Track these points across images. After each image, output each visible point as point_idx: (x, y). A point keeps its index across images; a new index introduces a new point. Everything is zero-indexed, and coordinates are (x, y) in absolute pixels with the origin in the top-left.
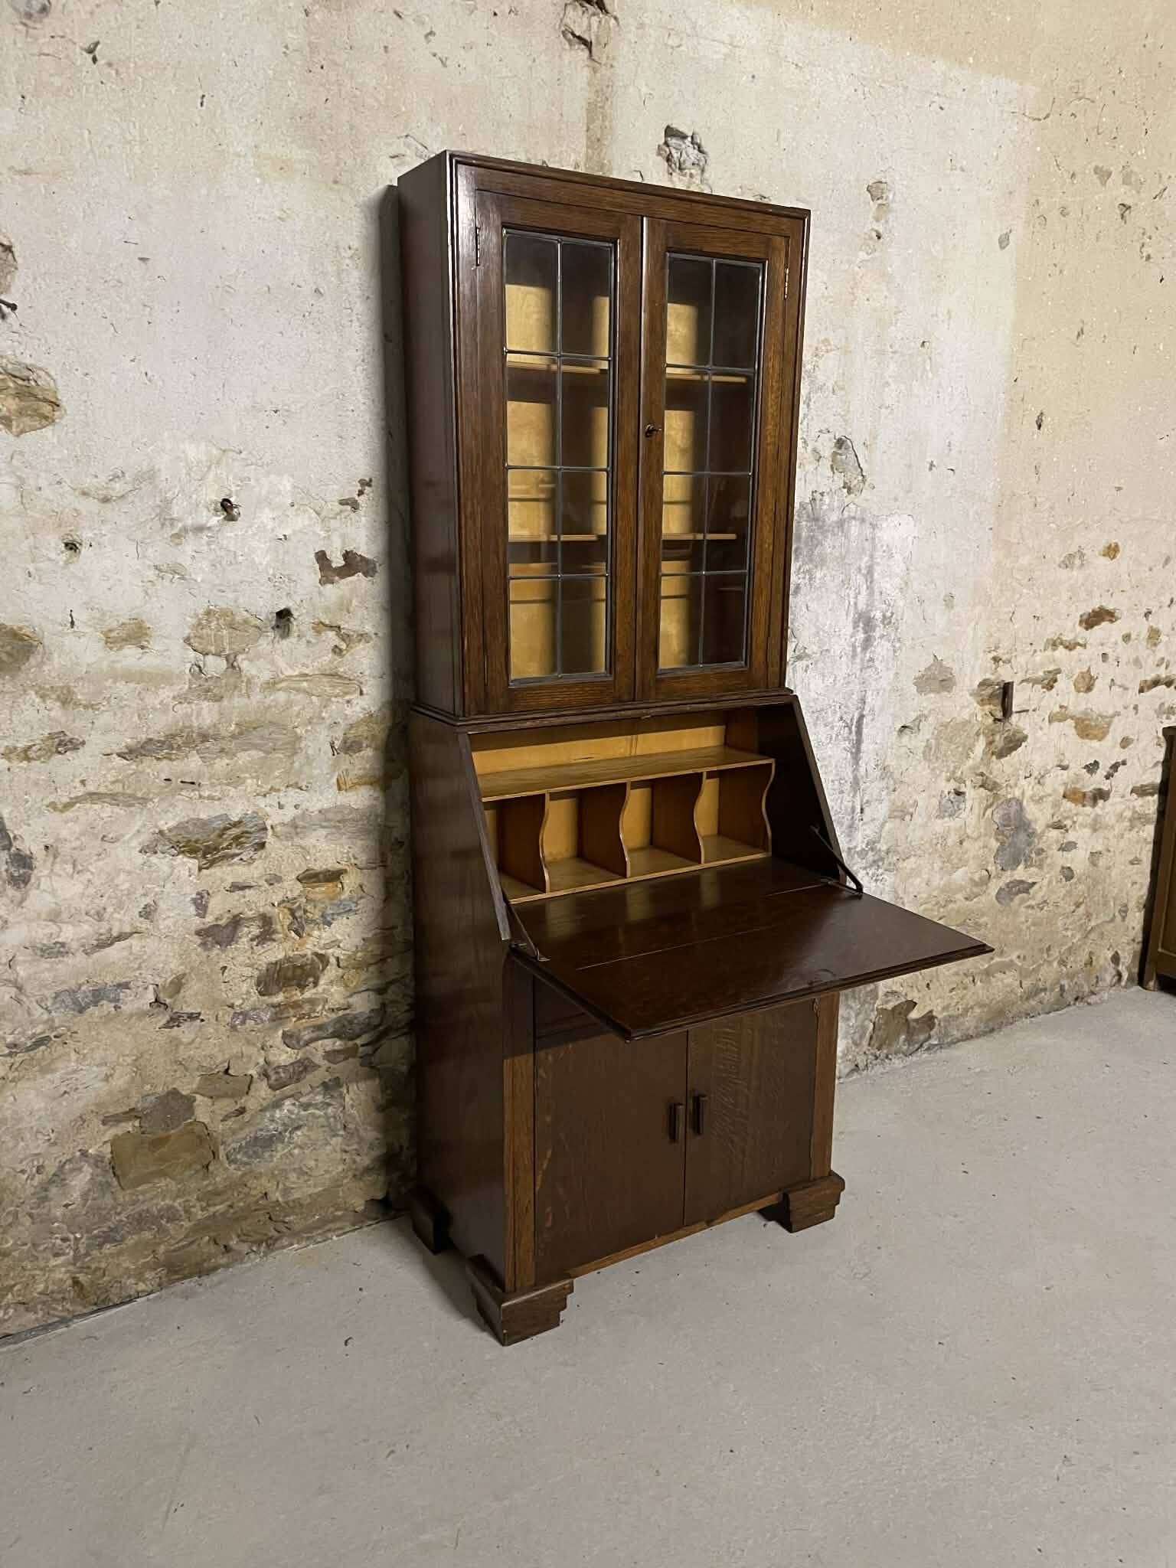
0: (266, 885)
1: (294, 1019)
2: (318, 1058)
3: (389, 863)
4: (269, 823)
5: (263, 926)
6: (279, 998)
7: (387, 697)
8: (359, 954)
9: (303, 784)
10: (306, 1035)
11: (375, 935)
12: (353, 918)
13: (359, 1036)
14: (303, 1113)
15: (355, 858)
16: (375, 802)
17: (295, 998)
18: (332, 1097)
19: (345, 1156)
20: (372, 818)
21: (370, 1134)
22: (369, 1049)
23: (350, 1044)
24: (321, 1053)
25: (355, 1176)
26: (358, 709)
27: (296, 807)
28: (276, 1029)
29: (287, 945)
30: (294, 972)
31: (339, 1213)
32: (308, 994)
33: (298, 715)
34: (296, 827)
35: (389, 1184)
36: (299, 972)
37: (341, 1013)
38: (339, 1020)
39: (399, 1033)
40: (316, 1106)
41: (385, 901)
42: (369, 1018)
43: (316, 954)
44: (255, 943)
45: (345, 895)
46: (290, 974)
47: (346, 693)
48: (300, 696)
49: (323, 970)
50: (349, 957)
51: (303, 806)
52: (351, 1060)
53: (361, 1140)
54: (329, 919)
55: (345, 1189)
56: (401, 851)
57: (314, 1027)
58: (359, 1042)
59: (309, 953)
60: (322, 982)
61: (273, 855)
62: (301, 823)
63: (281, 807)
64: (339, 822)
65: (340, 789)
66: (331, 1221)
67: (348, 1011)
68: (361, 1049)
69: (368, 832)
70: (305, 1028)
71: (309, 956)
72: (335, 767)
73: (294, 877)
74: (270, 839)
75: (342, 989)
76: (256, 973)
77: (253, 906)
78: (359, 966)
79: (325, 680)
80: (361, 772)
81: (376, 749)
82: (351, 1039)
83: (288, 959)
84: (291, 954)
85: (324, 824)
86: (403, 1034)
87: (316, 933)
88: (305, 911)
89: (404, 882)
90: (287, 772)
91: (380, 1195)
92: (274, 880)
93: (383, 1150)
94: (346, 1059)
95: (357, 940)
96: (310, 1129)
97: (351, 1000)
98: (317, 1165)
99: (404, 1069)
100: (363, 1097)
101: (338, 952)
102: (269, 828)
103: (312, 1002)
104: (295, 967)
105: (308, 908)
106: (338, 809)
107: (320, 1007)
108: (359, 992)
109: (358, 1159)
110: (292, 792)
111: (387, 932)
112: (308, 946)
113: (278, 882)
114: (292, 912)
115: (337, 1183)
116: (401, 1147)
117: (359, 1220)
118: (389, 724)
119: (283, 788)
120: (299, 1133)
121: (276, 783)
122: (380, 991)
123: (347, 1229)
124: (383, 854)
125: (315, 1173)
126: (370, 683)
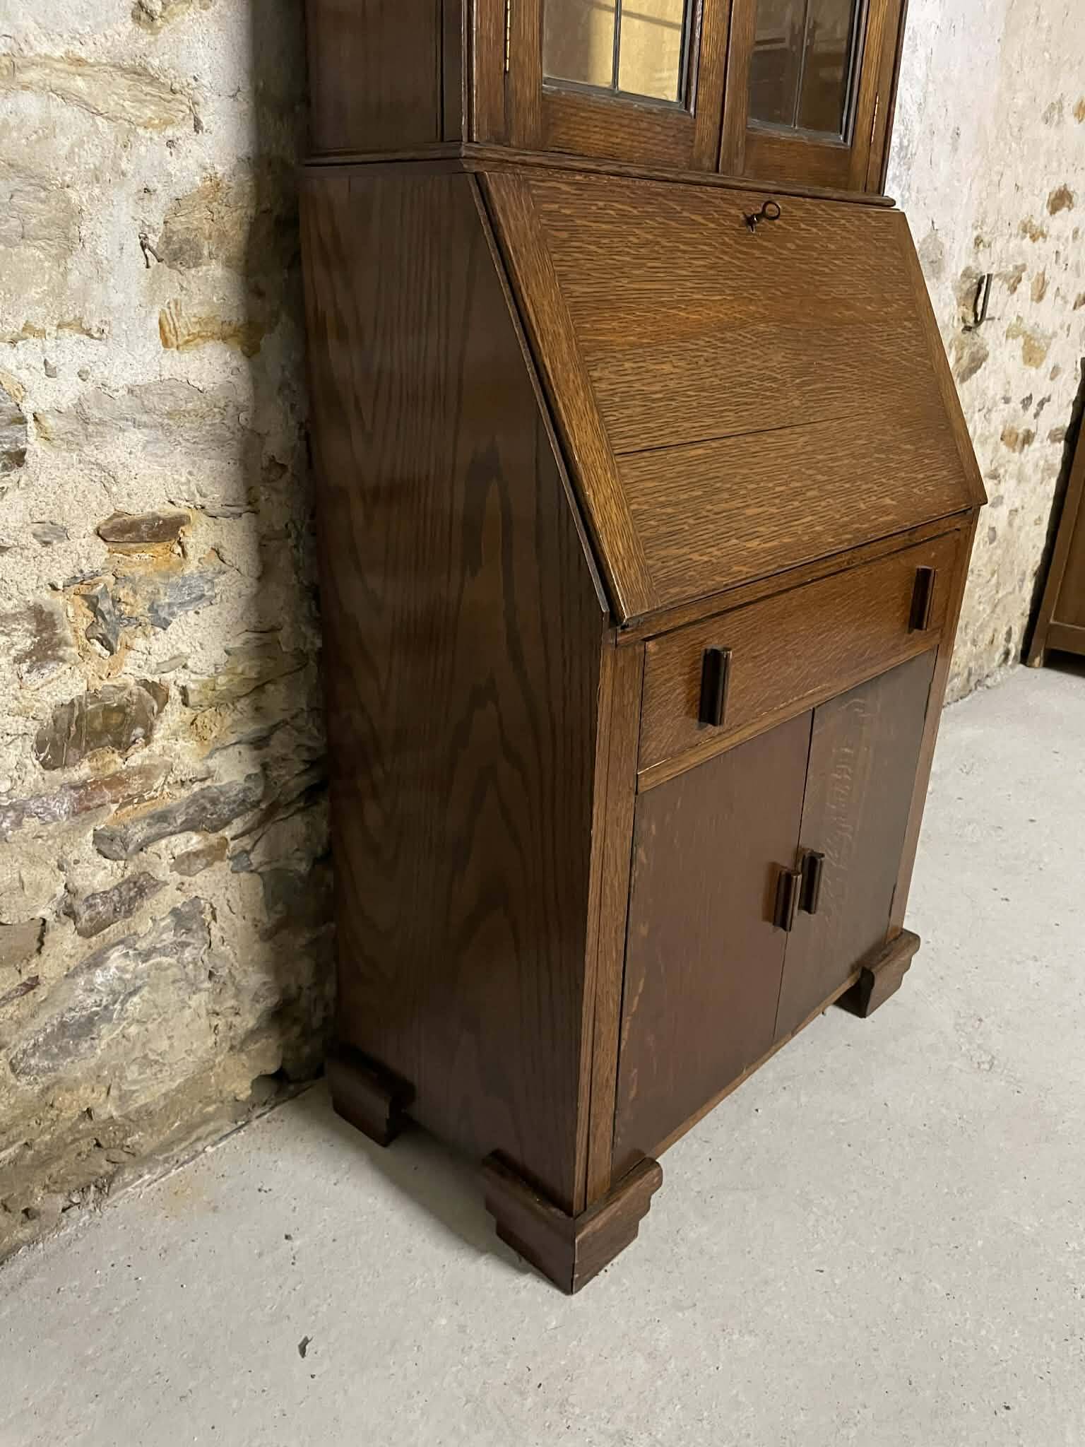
0: (38, 546)
1: (114, 807)
2: (163, 871)
3: (261, 505)
4: (28, 408)
5: (39, 632)
6: (83, 771)
7: (245, 149)
8: (222, 680)
9: (94, 324)
10: (138, 833)
11: (246, 642)
12: (207, 612)
13: (227, 823)
14: (142, 966)
15: (203, 495)
16: (232, 378)
17: (112, 769)
18: (189, 930)
19: (215, 1021)
20: (231, 410)
21: (254, 979)
22: (246, 842)
23: (213, 838)
24: (167, 860)
25: (232, 1048)
26: (191, 163)
27: (82, 375)
28: (77, 829)
29: (89, 668)
30: (105, 718)
31: (211, 1109)
32: (137, 757)
33: (69, 157)
34: (86, 421)
35: (286, 1047)
36: (116, 719)
37: (196, 787)
38: (194, 800)
39: (292, 810)
40: (163, 952)
41: (259, 579)
42: (245, 790)
43: (145, 683)
44: (25, 667)
45: (192, 567)
46: (98, 724)
47: (168, 123)
48: (69, 114)
49: (160, 711)
50: (205, 685)
51: (97, 374)
52: (217, 864)
53: (239, 991)
54: (163, 614)
55: (220, 1070)
56: (281, 485)
57: (152, 817)
58: (227, 833)
59: (131, 681)
60: (157, 735)
61: (43, 479)
62: (95, 414)
63: (51, 372)
64: (169, 415)
65: (166, 343)
66: (198, 1126)
67: (208, 783)
68: (232, 844)
69: (221, 442)
70: (135, 821)
71: (135, 689)
72: (153, 290)
73: (91, 529)
74: (34, 444)
75: (193, 744)
76: (33, 727)
77: (14, 590)
78: (222, 702)
79: (123, 81)
80: (203, 312)
81: (228, 263)
82: (215, 829)
83: (93, 695)
84: (98, 685)
85: (145, 418)
86: (299, 810)
87: (140, 643)
88: (116, 601)
89: (291, 542)
90: (57, 292)
91: (272, 1068)
92: (51, 534)
93: (272, 1001)
94: (209, 864)
95: (218, 655)
96: (154, 988)
97: (210, 763)
98: (171, 1046)
99: (303, 868)
100: (239, 923)
101: (183, 678)
102: (30, 418)
103: (145, 772)
104: (108, 710)
105: (122, 594)
106: (168, 387)
107: (161, 780)
108: (226, 748)
109: (237, 1021)
110: (70, 338)
111: (267, 637)
112: (127, 669)
113: (60, 538)
114: (93, 604)
115: (207, 1066)
116: (300, 988)
117: (243, 1113)
118: (251, 212)
119: (51, 329)
120: (136, 999)
121: (37, 316)
122: (258, 743)
123: (228, 1130)
124: (249, 490)
125: (169, 1058)
126: (212, 107)
